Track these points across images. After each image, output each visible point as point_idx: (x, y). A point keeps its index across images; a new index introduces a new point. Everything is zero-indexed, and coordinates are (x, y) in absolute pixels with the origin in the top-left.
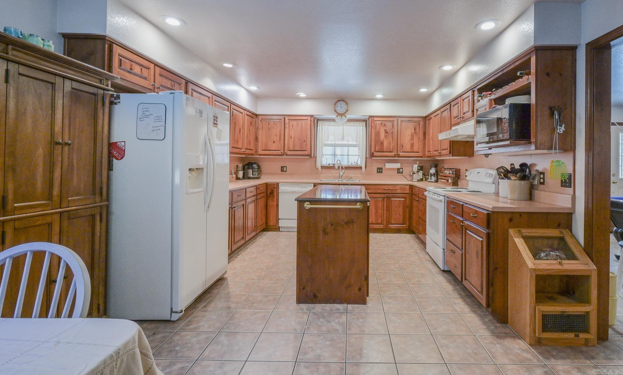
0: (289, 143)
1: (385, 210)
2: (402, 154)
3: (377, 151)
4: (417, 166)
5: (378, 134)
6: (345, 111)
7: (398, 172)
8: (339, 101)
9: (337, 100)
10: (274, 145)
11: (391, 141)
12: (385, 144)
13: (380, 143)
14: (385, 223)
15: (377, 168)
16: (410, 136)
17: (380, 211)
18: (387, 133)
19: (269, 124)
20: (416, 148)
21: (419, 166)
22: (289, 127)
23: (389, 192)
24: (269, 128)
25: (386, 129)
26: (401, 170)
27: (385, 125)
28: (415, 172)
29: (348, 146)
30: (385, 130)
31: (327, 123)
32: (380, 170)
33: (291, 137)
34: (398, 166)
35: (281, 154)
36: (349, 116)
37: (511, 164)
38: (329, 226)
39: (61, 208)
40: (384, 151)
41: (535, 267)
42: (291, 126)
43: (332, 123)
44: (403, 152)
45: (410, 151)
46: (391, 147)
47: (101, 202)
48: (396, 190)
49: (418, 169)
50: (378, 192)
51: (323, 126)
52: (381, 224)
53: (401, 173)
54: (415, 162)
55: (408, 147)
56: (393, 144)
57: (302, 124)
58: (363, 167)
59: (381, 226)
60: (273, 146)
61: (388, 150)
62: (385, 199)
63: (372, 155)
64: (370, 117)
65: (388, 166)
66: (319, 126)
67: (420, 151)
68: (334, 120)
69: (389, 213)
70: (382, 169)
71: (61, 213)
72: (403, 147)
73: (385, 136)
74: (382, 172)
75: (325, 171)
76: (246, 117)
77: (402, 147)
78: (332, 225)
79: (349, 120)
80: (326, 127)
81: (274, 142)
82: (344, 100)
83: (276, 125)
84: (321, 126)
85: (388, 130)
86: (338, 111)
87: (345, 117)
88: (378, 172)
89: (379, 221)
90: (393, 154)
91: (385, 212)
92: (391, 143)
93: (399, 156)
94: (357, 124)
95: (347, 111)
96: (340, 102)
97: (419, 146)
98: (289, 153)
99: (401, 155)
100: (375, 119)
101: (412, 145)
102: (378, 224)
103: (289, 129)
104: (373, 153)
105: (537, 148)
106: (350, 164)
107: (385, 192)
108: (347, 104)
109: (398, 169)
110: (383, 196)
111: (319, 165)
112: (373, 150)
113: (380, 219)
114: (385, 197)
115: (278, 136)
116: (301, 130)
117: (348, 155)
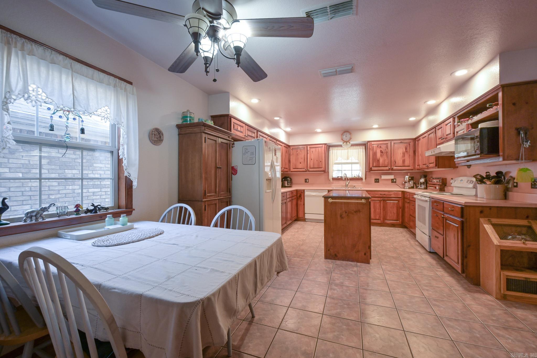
0: (310, 163)
1: (381, 209)
3: (374, 166)
4: (408, 177)
5: (375, 154)
6: (349, 139)
7: (392, 182)
8: (345, 132)
9: (343, 131)
10: (301, 164)
11: (386, 158)
12: (381, 161)
13: (377, 160)
14: (382, 219)
15: (375, 179)
16: (402, 154)
17: (378, 210)
18: (382, 153)
19: (297, 151)
20: (407, 163)
21: (409, 177)
23: (384, 196)
24: (297, 154)
25: (381, 150)
26: (395, 180)
27: (381, 147)
28: (406, 182)
29: (352, 163)
30: (381, 151)
31: (336, 148)
32: (377, 181)
33: (312, 159)
34: (392, 177)
35: (305, 170)
36: (352, 142)
37: (487, 173)
38: (344, 213)
40: (380, 166)
41: (500, 244)
42: (311, 152)
43: (339, 148)
44: (396, 166)
45: (402, 166)
46: (386, 163)
48: (391, 195)
49: (409, 179)
50: (376, 196)
51: (333, 151)
52: (379, 220)
53: (394, 182)
54: (406, 174)
55: (399, 162)
56: (388, 161)
57: (318, 150)
58: (364, 178)
59: (379, 221)
60: (300, 166)
61: (384, 166)
62: (382, 202)
63: (370, 169)
64: (369, 142)
65: (384, 177)
66: (331, 150)
67: (411, 165)
68: (341, 146)
69: (385, 212)
70: (378, 179)
72: (396, 163)
73: (381, 155)
74: (378, 182)
75: (335, 182)
76: (284, 148)
77: (395, 163)
78: (346, 212)
79: (353, 145)
80: (335, 151)
81: (300, 163)
82: (348, 131)
83: (301, 152)
84: (331, 151)
85: (383, 151)
86: (344, 139)
87: (350, 143)
88: (375, 182)
89: (377, 218)
90: (387, 168)
91: (382, 211)
92: (385, 160)
93: (392, 170)
94: (358, 147)
95: (351, 139)
96: (345, 133)
97: (410, 161)
98: (310, 170)
99: (394, 169)
100: (373, 143)
101: (404, 161)
102: (376, 219)
103: (310, 154)
105: (504, 160)
106: (353, 176)
107: (382, 196)
108: (350, 134)
109: (392, 180)
110: (379, 199)
111: (330, 178)
112: (371, 166)
113: (378, 215)
114: (382, 200)
115: (303, 159)
116: (318, 154)
117: (352, 170)
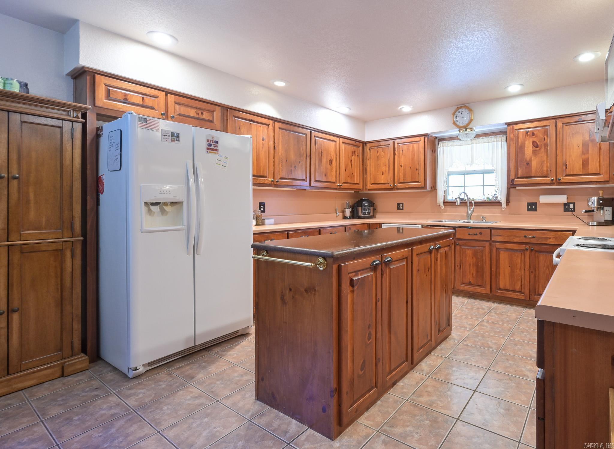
0: (399, 173)
1: (526, 270)
2: (563, 179)
3: (519, 176)
4: (596, 198)
5: (521, 149)
6: (467, 122)
7: (566, 210)
8: (458, 108)
9: (457, 107)
10: (383, 177)
11: (545, 158)
12: (534, 164)
13: (525, 164)
14: (527, 292)
15: (528, 203)
16: (581, 146)
17: (518, 272)
18: (537, 147)
19: (377, 152)
20: (593, 166)
21: (599, 199)
22: (399, 153)
23: (533, 241)
24: (377, 157)
25: (535, 140)
26: (571, 206)
27: (533, 134)
28: (592, 209)
29: (483, 172)
30: (534, 142)
31: (451, 143)
32: (532, 207)
33: (401, 166)
34: (562, 199)
35: (390, 187)
36: (478, 129)
38: (287, 291)
39: (8, 241)
40: (533, 175)
42: (401, 152)
43: (456, 142)
44: (566, 175)
45: (581, 173)
46: (545, 169)
47: (72, 237)
48: (547, 239)
49: (599, 204)
50: (515, 240)
51: (445, 147)
52: (521, 292)
53: (572, 211)
54: (595, 192)
55: (576, 166)
56: (549, 164)
57: (413, 147)
58: (503, 200)
59: (521, 296)
60: (382, 179)
61: (539, 174)
62: (528, 253)
63: (511, 183)
64: (508, 124)
65: (544, 199)
66: (440, 147)
67: (603, 171)
68: (455, 138)
69: (535, 276)
70: (535, 204)
71: (8, 246)
72: (567, 168)
73: (534, 152)
74: (535, 210)
75: (449, 208)
76: (343, 146)
77: (564, 168)
78: (290, 290)
79: (478, 136)
80: (449, 148)
81: (383, 174)
82: (465, 106)
83: (384, 153)
85: (538, 142)
86: (458, 123)
87: (472, 130)
88: (529, 210)
89: (518, 287)
90: (548, 180)
91: (527, 273)
92: (544, 161)
93: (560, 183)
94: (492, 138)
95: (471, 121)
96: (460, 110)
97: (600, 162)
98: (399, 185)
99: (562, 181)
100: (516, 127)
101: (585, 163)
102: (514, 291)
103: (399, 156)
104: (513, 180)
106: (486, 198)
107: (527, 241)
108: (470, 110)
109: (565, 205)
110: (523, 247)
111: (440, 199)
112: (513, 176)
113: (519, 283)
114: (527, 249)
115: (387, 165)
116: (413, 155)
117: (483, 186)
